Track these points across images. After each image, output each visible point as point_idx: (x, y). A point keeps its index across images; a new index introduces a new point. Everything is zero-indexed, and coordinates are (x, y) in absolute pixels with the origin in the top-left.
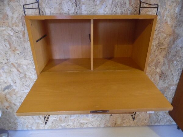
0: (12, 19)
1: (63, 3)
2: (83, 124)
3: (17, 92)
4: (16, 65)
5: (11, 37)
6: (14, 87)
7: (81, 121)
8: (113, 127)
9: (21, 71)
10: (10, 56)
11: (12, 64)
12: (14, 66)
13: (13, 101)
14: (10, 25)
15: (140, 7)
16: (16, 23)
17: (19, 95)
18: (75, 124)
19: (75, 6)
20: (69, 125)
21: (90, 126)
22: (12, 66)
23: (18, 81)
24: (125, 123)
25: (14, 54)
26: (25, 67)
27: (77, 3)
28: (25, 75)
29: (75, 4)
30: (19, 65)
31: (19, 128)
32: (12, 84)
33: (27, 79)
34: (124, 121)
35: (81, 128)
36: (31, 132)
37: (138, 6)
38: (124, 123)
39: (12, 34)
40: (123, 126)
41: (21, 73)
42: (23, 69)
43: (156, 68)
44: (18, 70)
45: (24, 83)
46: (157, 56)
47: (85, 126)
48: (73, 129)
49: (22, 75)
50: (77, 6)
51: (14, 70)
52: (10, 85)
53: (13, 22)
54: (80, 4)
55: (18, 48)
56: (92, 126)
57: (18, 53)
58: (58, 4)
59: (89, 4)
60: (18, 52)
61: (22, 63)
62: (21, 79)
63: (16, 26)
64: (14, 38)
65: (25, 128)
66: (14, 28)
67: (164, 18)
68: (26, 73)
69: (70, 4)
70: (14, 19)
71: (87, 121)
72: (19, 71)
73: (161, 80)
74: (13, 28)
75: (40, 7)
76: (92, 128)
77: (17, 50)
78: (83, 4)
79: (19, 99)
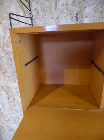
0: (4, 39)
1: (61, 18)
3: (5, 116)
4: (6, 88)
5: (2, 58)
6: (3, 110)
9: (10, 94)
11: (2, 86)
12: (3, 89)
14: (2, 45)
16: (7, 43)
17: (6, 119)
19: (76, 21)
22: (1, 89)
25: (5, 76)
26: (14, 90)
27: (78, 16)
28: (14, 99)
29: (75, 18)
30: (9, 88)
32: (1, 107)
33: (16, 103)
39: (3, 55)
41: (10, 96)
42: (12, 92)
44: (7, 94)
45: (13, 107)
49: (11, 99)
50: (78, 20)
51: (4, 93)
53: (5, 42)
54: (82, 17)
55: (8, 70)
57: (8, 76)
58: (55, 19)
59: (94, 17)
60: (8, 74)
61: (11, 86)
62: (10, 103)
63: (8, 47)
64: (5, 60)
66: (6, 48)
68: (15, 97)
69: (70, 18)
70: (6, 39)
72: (8, 95)
74: (4, 48)
75: (33, 24)
77: (8, 72)
78: (86, 17)
79: (6, 122)
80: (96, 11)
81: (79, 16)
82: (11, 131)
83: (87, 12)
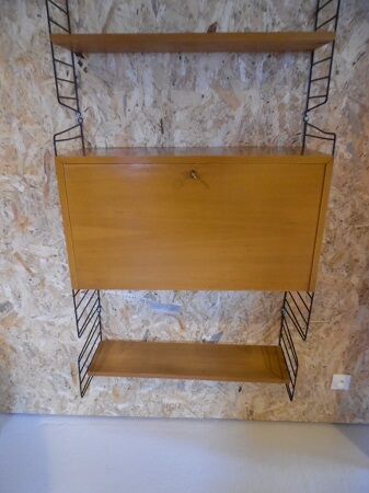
0: (25, 159)
1: (135, 126)
2: (171, 408)
3: (21, 320)
4: (24, 258)
5: (20, 196)
6: (16, 308)
7: (166, 401)
8: (244, 420)
9: (34, 271)
10: (13, 237)
11: (16, 254)
12: (19, 259)
13: (10, 341)
14: (20, 169)
15: (305, 135)
16: (32, 166)
17: (24, 328)
18: (152, 406)
20: (135, 408)
21: (187, 414)
22: (15, 259)
23: (25, 295)
24: (275, 413)
25: (23, 232)
26: (42, 261)
27: (164, 126)
28: (43, 280)
29: (159, 128)
30: (32, 257)
31: (18, 408)
32: (11, 301)
33: (46, 290)
34: (273, 407)
35: (166, 419)
36: (44, 421)
37: (301, 131)
38: (272, 412)
39: (22, 189)
40: (270, 421)
41: (33, 275)
42: (38, 266)
43: (349, 275)
44: (28, 269)
45: (39, 299)
46: (349, 245)
47: (175, 414)
48: (143, 418)
49: (36, 281)
51: (20, 268)
52: (8, 303)
53: (27, 164)
54: (170, 127)
55: (32, 218)
56: (192, 416)
57: (32, 232)
58: (123, 126)
60: (30, 228)
61: (38, 253)
62: (32, 289)
63: (32, 173)
64: (26, 198)
65: (32, 410)
66: (27, 176)
67: (363, 159)
68: (46, 276)
69: (150, 127)
70: (29, 159)
71: (180, 401)
72: (30, 272)
73: (365, 304)
74: (26, 176)
75: (84, 133)
76: (191, 419)
77: (31, 224)
78: (177, 127)
79: (23, 335)
80: (192, 119)
81: (166, 125)
82: (34, 355)
83: (178, 119)
